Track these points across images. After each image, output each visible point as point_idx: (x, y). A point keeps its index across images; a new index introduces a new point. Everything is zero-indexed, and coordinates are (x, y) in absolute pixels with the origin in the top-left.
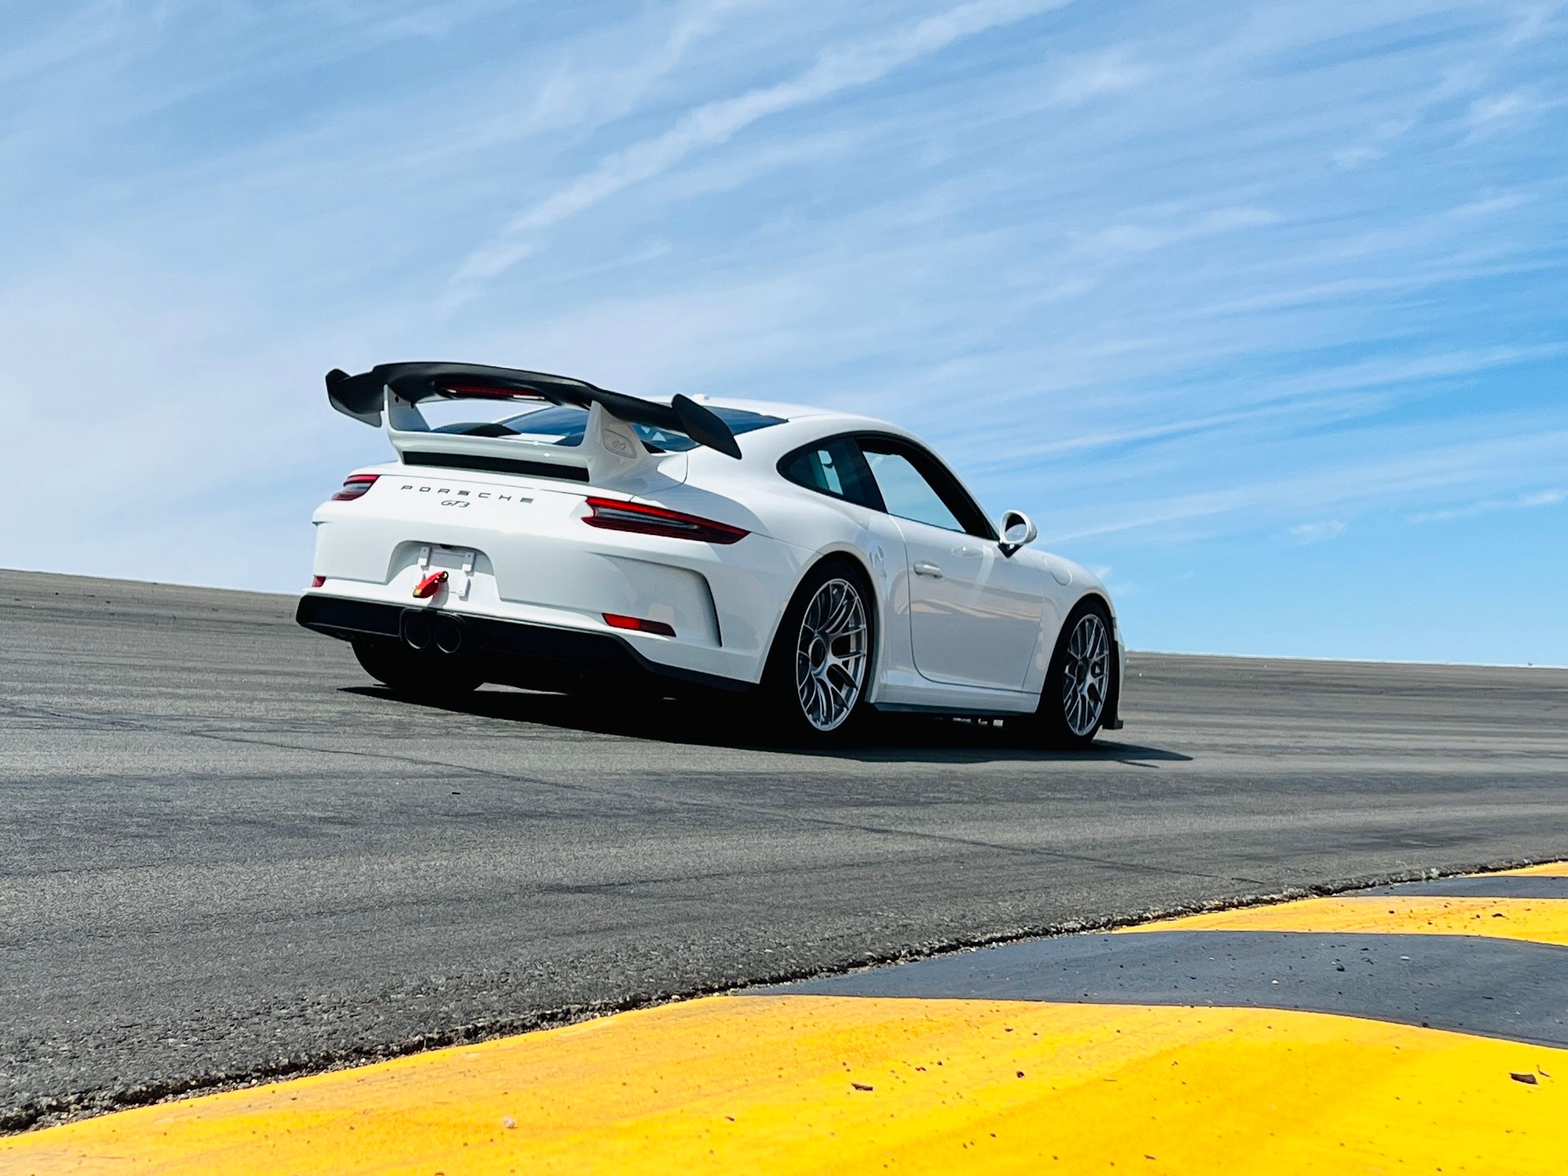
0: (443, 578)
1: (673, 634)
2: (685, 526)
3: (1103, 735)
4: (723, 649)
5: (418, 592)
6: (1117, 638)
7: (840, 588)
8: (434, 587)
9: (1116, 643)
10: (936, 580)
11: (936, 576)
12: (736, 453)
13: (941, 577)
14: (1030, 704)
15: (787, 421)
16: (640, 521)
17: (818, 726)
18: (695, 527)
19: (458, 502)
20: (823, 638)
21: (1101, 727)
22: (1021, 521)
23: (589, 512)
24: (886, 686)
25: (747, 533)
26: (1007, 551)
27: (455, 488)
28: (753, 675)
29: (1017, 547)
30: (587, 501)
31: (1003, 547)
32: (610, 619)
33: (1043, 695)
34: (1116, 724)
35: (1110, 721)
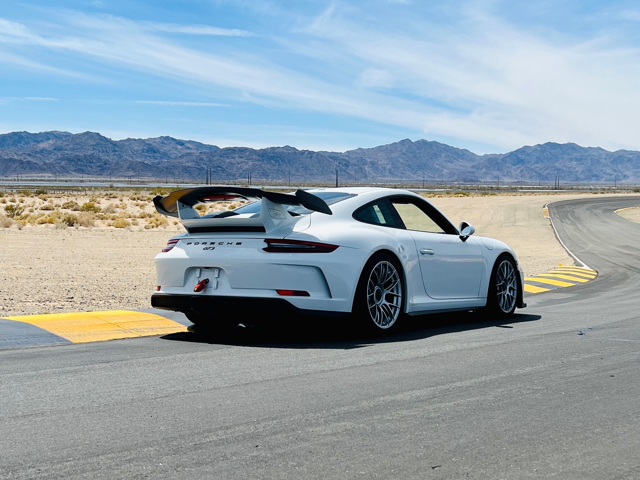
0: (206, 281)
1: (309, 295)
2: (309, 247)
3: (517, 311)
4: (332, 299)
5: (196, 289)
6: (519, 269)
7: (385, 265)
8: (203, 285)
9: (518, 272)
10: (431, 256)
11: (431, 254)
12: (329, 212)
13: (434, 254)
14: (483, 302)
15: (357, 195)
16: (289, 247)
17: (381, 326)
18: (314, 247)
19: (210, 248)
20: (380, 287)
21: (516, 308)
22: (468, 226)
23: (266, 245)
24: (413, 304)
25: (338, 246)
26: (463, 239)
27: (209, 241)
28: (348, 308)
29: (467, 237)
30: (264, 241)
31: (461, 237)
32: (279, 292)
33: (488, 298)
34: (523, 306)
35: (520, 304)
